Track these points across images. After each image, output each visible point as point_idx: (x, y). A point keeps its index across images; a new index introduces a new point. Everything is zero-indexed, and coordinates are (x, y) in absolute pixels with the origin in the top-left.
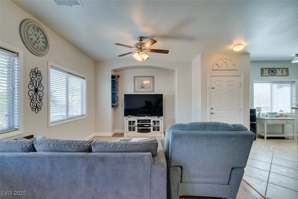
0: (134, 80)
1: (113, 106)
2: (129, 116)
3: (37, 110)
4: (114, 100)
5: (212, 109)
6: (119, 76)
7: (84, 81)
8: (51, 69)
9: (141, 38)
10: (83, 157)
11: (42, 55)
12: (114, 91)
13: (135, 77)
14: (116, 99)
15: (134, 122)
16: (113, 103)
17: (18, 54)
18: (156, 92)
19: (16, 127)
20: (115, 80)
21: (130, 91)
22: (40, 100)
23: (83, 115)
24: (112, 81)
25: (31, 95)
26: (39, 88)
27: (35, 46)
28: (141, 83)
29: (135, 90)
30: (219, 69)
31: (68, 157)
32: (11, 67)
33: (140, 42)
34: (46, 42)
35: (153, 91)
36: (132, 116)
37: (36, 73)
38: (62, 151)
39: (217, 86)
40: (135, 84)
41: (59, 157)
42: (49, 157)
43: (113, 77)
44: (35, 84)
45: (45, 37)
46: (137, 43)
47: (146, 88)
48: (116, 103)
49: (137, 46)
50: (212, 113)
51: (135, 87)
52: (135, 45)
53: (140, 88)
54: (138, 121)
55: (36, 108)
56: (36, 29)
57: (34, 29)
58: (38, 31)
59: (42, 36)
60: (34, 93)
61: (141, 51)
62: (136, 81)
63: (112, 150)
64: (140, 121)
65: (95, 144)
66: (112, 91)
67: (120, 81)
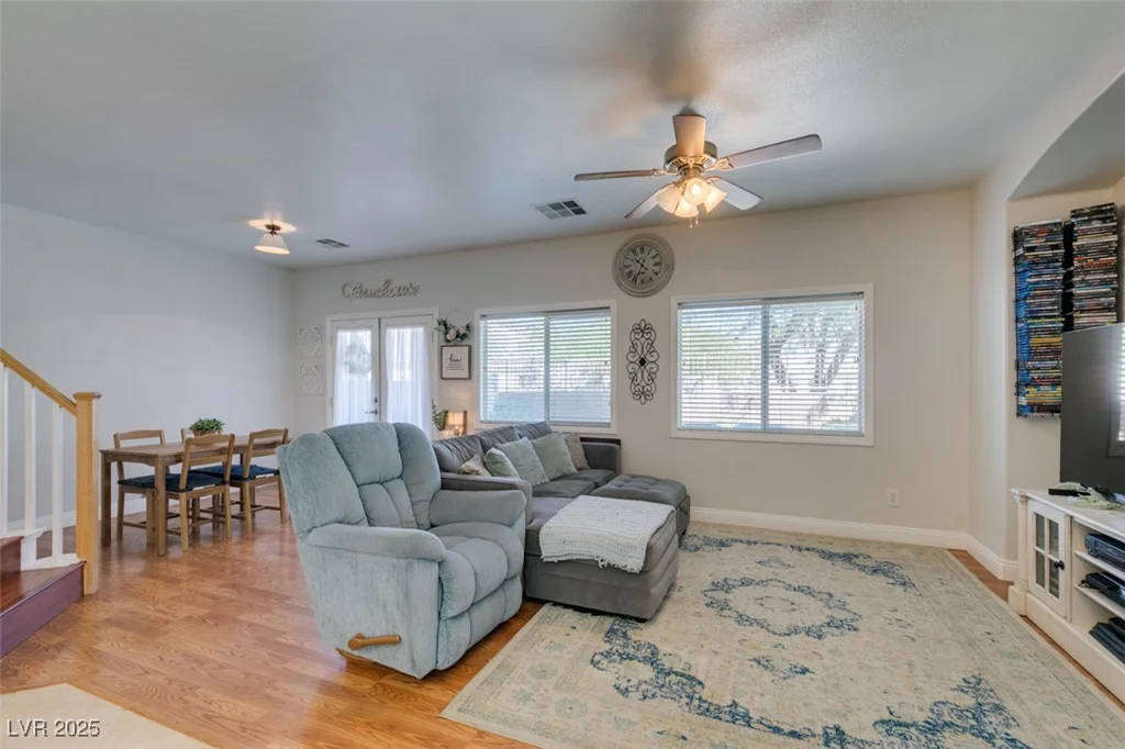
3: (643, 398)
7: (858, 302)
11: (653, 292)
15: (1054, 528)
17: (609, 308)
19: (607, 421)
22: (652, 379)
25: (632, 371)
26: (649, 358)
27: (638, 281)
34: (663, 262)
37: (643, 329)
44: (639, 351)
45: (658, 250)
55: (643, 395)
56: (638, 250)
57: (634, 252)
58: (642, 249)
59: (654, 253)
60: (637, 367)
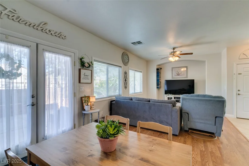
0: (172, 70)
1: (157, 88)
2: (168, 94)
4: (158, 84)
5: (239, 91)
6: (161, 69)
7: (141, 73)
8: (130, 70)
9: (174, 49)
10: (147, 103)
11: (127, 65)
12: (158, 78)
13: (172, 68)
14: (159, 83)
15: (171, 98)
16: (158, 86)
17: (121, 67)
18: (190, 78)
19: (121, 94)
20: (159, 72)
21: (169, 78)
22: (127, 84)
23: (141, 92)
24: (157, 72)
25: (124, 82)
26: (126, 79)
27: (126, 62)
28: (177, 72)
29: (172, 77)
30: (247, 58)
31: (143, 103)
32: (119, 72)
33: (173, 51)
34: (128, 59)
35: (187, 77)
36: (170, 95)
37: (126, 73)
38: (141, 101)
39: (245, 72)
40: (172, 73)
41: (140, 102)
42: (137, 102)
43: (158, 69)
45: (128, 57)
46: (171, 52)
47: (181, 75)
48: (159, 85)
49: (171, 54)
50: (238, 94)
51: (172, 75)
52: (170, 53)
53: (176, 76)
54: (175, 98)
55: (126, 87)
58: (126, 55)
59: (127, 57)
61: (174, 56)
62: (173, 71)
63: (157, 102)
64: (176, 98)
65: (151, 100)
66: (157, 78)
67: (162, 72)
